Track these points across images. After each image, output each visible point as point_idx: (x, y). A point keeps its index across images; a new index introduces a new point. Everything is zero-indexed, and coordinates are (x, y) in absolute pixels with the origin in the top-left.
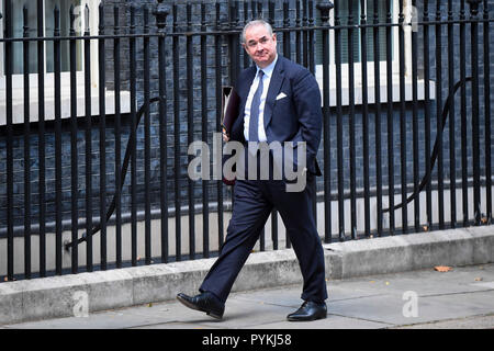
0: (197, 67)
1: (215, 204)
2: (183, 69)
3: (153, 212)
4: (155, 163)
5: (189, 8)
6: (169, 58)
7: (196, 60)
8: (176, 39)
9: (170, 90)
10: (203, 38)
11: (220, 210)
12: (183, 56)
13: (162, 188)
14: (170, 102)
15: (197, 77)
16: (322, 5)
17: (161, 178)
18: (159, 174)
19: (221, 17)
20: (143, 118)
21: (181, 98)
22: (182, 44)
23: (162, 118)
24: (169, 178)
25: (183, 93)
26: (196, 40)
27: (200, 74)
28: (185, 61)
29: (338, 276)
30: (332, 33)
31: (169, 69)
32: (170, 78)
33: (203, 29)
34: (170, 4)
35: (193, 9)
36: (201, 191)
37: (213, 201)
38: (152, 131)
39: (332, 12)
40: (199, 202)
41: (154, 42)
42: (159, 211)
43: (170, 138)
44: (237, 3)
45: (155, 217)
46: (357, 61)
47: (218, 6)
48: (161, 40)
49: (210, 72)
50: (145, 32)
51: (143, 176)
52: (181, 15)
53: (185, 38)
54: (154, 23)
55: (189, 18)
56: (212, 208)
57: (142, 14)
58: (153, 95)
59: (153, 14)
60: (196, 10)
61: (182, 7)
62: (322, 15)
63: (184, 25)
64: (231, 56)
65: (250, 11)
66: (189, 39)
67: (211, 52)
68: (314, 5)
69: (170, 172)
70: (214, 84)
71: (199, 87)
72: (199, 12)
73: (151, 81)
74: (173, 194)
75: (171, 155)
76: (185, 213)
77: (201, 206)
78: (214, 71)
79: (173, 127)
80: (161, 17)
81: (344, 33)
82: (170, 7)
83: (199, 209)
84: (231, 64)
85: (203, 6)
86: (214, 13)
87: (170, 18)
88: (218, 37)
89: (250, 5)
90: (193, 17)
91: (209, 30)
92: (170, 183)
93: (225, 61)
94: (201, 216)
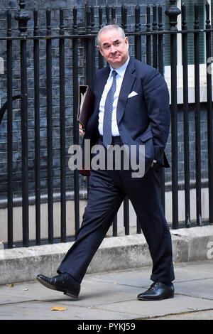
0: (55, 68)
1: (72, 193)
2: (43, 69)
3: (15, 200)
4: (16, 155)
5: (48, 13)
6: (30, 60)
7: (55, 61)
8: (36, 42)
9: (31, 88)
10: (62, 41)
11: (77, 199)
12: (43, 58)
13: (23, 179)
14: (31, 100)
15: (55, 77)
16: (170, 11)
17: (22, 169)
18: (20, 165)
19: (78, 22)
20: (6, 114)
21: (41, 95)
22: (42, 47)
23: (23, 114)
24: (30, 169)
25: (43, 91)
26: (55, 43)
27: (58, 74)
28: (45, 62)
29: (185, 259)
30: (179, 36)
31: (30, 69)
32: (31, 78)
33: (61, 33)
34: (31, 10)
35: (52, 15)
36: (59, 181)
37: (70, 190)
38: (14, 126)
39: (179, 18)
40: (57, 191)
41: (16, 44)
42: (21, 199)
43: (31, 133)
44: (92, 9)
45: (17, 204)
46: (203, 62)
47: (75, 11)
48: (23, 42)
49: (68, 72)
50: (8, 35)
51: (6, 167)
52: (42, 20)
53: (45, 41)
54: (17, 27)
55: (48, 23)
56: (69, 196)
57: (5, 19)
58: (16, 92)
59: (16, 19)
60: (55, 15)
61: (42, 13)
62: (170, 20)
63: (44, 29)
64: (87, 58)
65: (104, 16)
66: (49, 42)
67: (68, 54)
68: (163, 11)
69: (30, 163)
70: (71, 83)
71: (58, 86)
72: (58, 17)
73: (14, 80)
74: (34, 184)
75: (32, 148)
76: (44, 201)
77: (59, 194)
78: (72, 71)
79: (33, 122)
80: (23, 22)
81: (191, 37)
82: (32, 13)
83: (57, 198)
84: (87, 65)
85: (62, 12)
86: (71, 18)
87: (31, 22)
88: (75, 40)
89: (104, 11)
90: (52, 22)
91: (67, 34)
92: (31, 173)
93: (81, 62)
94: (59, 204)
